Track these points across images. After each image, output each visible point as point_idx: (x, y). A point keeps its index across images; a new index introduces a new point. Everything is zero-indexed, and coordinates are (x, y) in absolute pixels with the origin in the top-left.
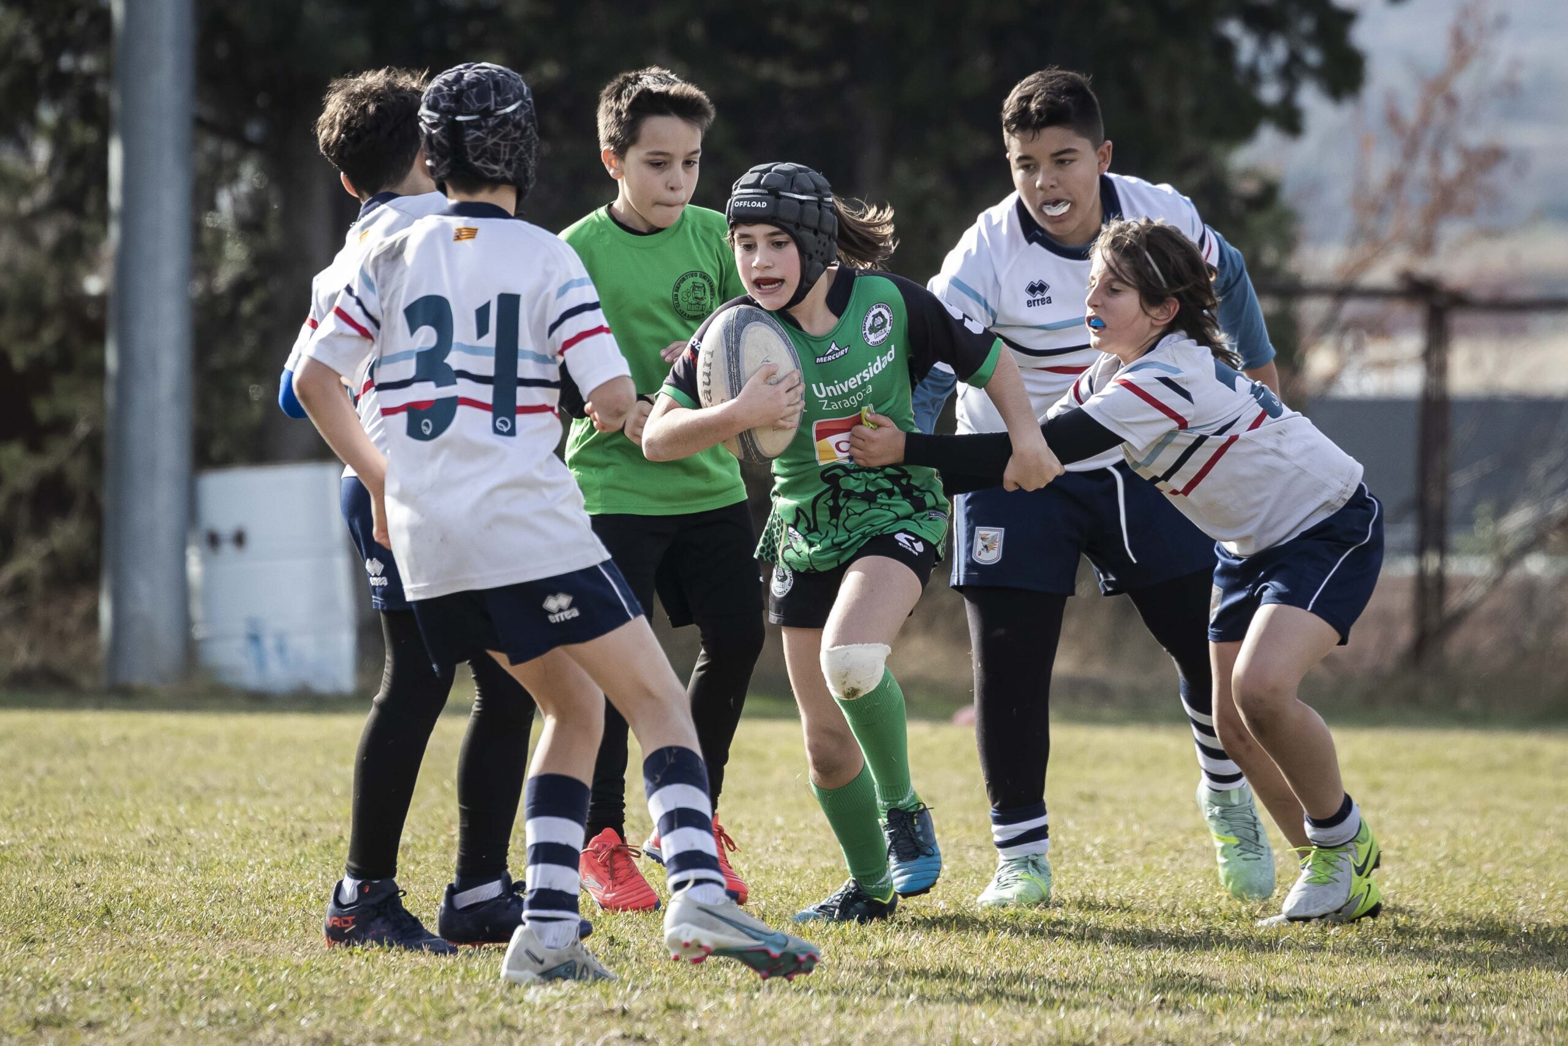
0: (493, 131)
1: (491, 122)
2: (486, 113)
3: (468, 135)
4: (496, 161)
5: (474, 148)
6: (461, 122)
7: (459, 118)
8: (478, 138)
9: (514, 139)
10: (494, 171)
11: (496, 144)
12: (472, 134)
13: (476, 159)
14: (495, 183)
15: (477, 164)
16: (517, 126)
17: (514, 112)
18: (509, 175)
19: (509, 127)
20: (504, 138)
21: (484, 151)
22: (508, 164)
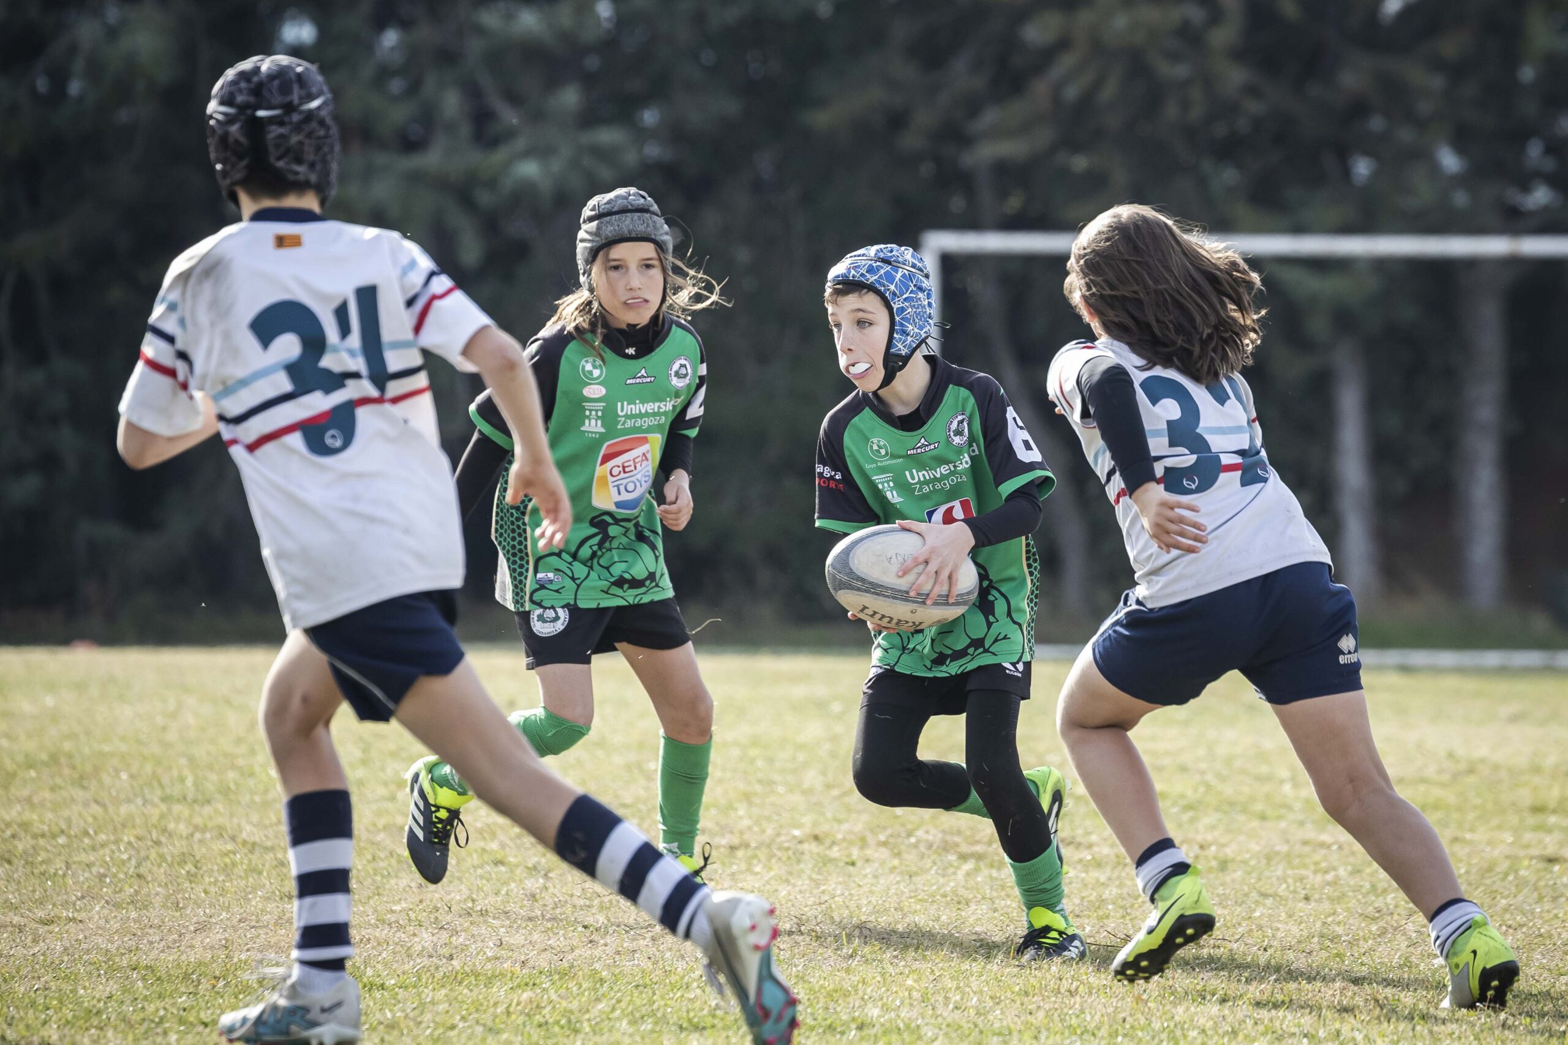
0: (298, 128)
1: (296, 118)
2: (289, 108)
3: (269, 132)
4: (299, 161)
5: (277, 146)
6: (261, 119)
7: (261, 113)
8: (281, 136)
9: (319, 138)
10: (297, 173)
11: (301, 143)
12: (275, 131)
13: (279, 158)
14: (301, 187)
15: (281, 164)
16: (322, 123)
17: (319, 108)
18: (313, 178)
19: (314, 125)
20: (309, 135)
21: (288, 151)
22: (312, 165)
